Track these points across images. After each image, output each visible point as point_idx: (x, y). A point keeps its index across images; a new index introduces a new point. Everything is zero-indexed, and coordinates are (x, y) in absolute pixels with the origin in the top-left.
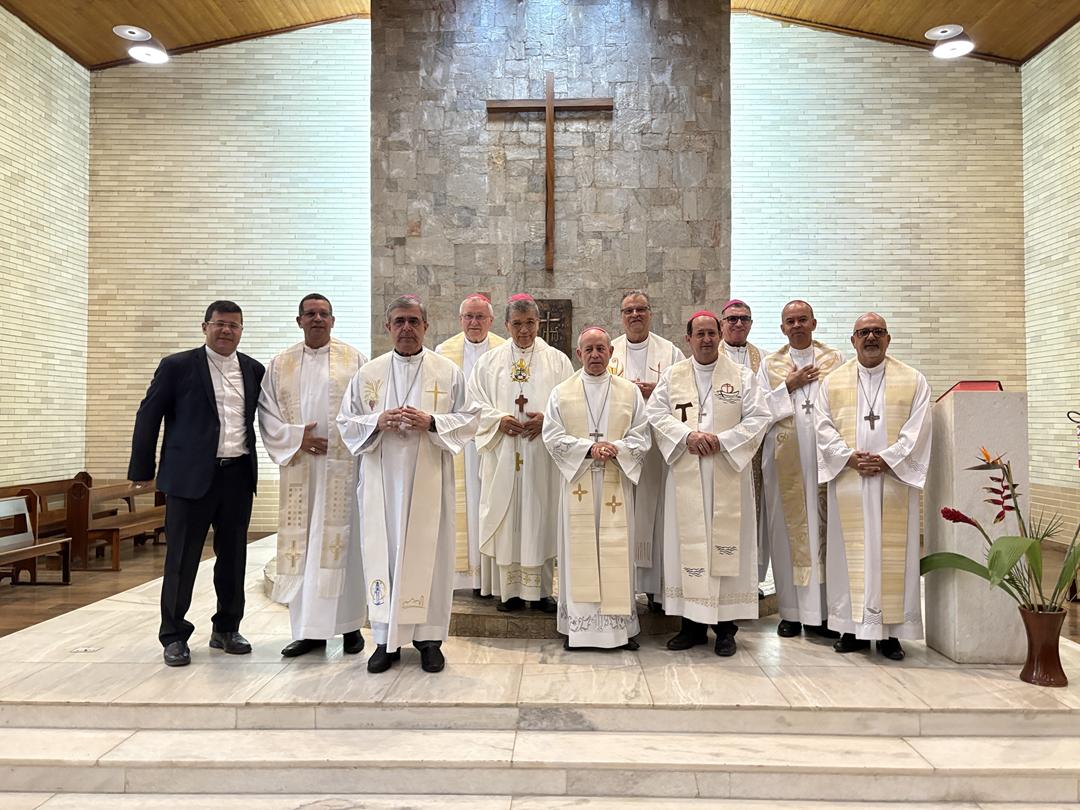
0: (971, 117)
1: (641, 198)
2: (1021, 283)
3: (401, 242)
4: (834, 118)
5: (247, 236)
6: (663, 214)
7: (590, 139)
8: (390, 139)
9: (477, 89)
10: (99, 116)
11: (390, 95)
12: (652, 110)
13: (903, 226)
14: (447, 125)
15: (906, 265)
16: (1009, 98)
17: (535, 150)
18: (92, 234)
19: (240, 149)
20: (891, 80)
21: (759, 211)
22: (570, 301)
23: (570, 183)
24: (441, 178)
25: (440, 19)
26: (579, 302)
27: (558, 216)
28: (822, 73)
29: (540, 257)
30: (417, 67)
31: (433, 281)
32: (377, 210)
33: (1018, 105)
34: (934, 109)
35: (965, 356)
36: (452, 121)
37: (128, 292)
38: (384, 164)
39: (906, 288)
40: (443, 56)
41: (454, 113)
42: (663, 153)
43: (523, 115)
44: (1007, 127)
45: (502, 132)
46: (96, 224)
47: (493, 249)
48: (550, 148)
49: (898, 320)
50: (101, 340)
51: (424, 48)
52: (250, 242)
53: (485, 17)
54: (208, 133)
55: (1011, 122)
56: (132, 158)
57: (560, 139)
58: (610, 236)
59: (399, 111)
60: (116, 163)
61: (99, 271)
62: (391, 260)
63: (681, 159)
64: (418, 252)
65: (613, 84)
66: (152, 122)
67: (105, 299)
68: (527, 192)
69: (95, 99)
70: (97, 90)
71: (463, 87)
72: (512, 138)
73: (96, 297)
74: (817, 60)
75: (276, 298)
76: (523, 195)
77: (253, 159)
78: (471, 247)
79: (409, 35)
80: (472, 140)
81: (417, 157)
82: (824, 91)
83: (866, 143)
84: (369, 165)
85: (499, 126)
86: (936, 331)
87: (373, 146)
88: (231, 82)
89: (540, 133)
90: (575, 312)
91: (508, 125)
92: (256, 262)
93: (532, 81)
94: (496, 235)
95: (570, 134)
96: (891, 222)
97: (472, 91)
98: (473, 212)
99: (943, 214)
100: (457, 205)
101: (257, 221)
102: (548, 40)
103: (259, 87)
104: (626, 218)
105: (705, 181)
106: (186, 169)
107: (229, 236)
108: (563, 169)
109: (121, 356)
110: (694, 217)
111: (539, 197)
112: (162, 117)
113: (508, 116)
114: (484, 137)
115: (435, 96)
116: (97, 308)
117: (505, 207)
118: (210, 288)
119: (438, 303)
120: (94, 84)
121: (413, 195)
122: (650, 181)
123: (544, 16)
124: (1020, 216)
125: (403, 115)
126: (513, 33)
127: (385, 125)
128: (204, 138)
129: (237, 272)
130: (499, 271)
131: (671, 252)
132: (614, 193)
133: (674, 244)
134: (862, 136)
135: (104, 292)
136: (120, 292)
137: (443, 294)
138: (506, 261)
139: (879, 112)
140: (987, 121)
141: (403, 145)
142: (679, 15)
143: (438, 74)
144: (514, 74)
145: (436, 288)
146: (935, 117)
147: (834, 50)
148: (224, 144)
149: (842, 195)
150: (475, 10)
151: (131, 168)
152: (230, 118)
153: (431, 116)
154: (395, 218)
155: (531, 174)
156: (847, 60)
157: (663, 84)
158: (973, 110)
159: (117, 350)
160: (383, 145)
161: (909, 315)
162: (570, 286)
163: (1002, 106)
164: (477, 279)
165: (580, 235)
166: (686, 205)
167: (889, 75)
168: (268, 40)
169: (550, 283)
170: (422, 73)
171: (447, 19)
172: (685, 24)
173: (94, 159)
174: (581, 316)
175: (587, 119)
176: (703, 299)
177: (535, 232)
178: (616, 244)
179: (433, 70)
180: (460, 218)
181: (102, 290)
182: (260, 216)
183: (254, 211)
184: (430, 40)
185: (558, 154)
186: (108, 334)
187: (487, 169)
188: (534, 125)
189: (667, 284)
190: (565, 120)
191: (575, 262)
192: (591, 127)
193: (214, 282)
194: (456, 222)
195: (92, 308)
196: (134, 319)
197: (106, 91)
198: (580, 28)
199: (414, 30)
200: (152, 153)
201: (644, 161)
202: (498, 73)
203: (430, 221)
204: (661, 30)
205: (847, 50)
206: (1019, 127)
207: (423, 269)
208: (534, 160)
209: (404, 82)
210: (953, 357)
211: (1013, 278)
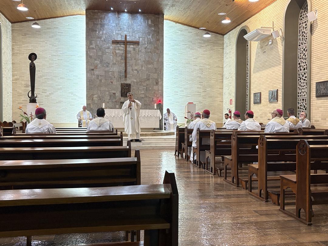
0: (214, 46)
1: (145, 63)
2: (223, 82)
3: (93, 70)
4: (186, 45)
5: (52, 65)
6: (150, 66)
7: (134, 49)
8: (90, 47)
9: (110, 37)
10: (14, 35)
11: (90, 37)
12: (147, 44)
13: (200, 69)
14: (103, 44)
15: (200, 77)
16: (221, 42)
17: (122, 51)
18: (13, 64)
19: (50, 44)
20: (198, 37)
21: (170, 65)
22: (130, 84)
23: (130, 58)
24: (102, 56)
25: (101, 21)
26: (132, 84)
27: (127, 66)
28: (183, 35)
29: (124, 74)
30: (96, 31)
31: (100, 79)
32: (87, 62)
33: (223, 44)
34: (206, 44)
35: (211, 97)
36: (104, 44)
37: (22, 78)
38: (89, 52)
39: (200, 82)
40: (102, 29)
41: (104, 42)
42: (150, 53)
43: (120, 43)
44: (221, 49)
45: (115, 47)
46: (14, 61)
47: (113, 72)
48: (126, 51)
49: (198, 89)
50: (16, 89)
51: (98, 27)
52: (53, 67)
53: (111, 21)
54: (42, 40)
55: (221, 47)
56: (23, 45)
57: (128, 49)
58: (139, 70)
59: (92, 41)
60: (19, 46)
61: (15, 73)
62: (90, 74)
63: (153, 54)
64: (97, 72)
65: (139, 37)
66: (28, 37)
67: (17, 79)
68: (121, 60)
69: (12, 30)
70: (13, 28)
71: (106, 36)
72: (117, 48)
73: (14, 79)
74: (182, 32)
75: (59, 80)
76: (120, 61)
77: (53, 47)
78: (108, 71)
79: (94, 24)
80: (108, 48)
81: (96, 51)
82: (184, 39)
83: (192, 51)
84: (85, 52)
85: (115, 45)
86: (206, 91)
87: (86, 48)
88: (48, 28)
89: (123, 47)
90: (131, 86)
91: (117, 45)
92: (54, 72)
93: (122, 36)
94: (114, 69)
95: (130, 48)
96: (197, 68)
97: (108, 37)
98: (109, 64)
99: (208, 67)
100: (105, 62)
101: (54, 62)
102: (125, 27)
103: (55, 30)
104: (142, 67)
105: (158, 60)
106: (36, 49)
107: (48, 65)
108: (129, 55)
109: (21, 93)
110: (156, 67)
111: (123, 61)
112: (30, 36)
113: (117, 43)
114: (111, 47)
115: (100, 38)
116: (14, 81)
117: (116, 63)
118: (43, 77)
119: (101, 84)
120: (12, 27)
121: (95, 60)
122: (147, 59)
123: (124, 21)
124: (223, 68)
125: (93, 42)
126: (117, 25)
127: (89, 44)
128: (41, 41)
129: (50, 74)
130: (115, 77)
131: (151, 74)
132: (139, 61)
133: (152, 73)
134: (191, 49)
135: (16, 78)
136: (21, 78)
137: (102, 81)
138: (116, 75)
139: (195, 44)
140: (217, 47)
141: (93, 48)
142: (153, 23)
143: (101, 33)
144: (118, 34)
145: (101, 80)
146: (206, 46)
147: (186, 30)
148: (46, 43)
149: (187, 62)
150: (109, 19)
151: (22, 48)
152: (47, 37)
153: (99, 42)
154: (91, 64)
155: (122, 56)
156: (189, 32)
157: (150, 38)
158: (214, 45)
159: (20, 92)
160: (89, 48)
161: (200, 88)
162: (130, 81)
163: (220, 44)
164: (110, 78)
165: (132, 70)
166: (155, 65)
167: (197, 36)
168: (57, 19)
169: (126, 80)
170: (97, 32)
171: (103, 21)
172: (154, 26)
173: (13, 45)
174: (133, 87)
175: (134, 45)
176: (158, 84)
177: (122, 69)
178: (140, 72)
179: (100, 32)
180: (106, 65)
181: (16, 77)
182: (56, 61)
183: (54, 59)
184: (99, 25)
185: (128, 52)
186: (17, 88)
187: (112, 55)
188: (122, 46)
189: (151, 81)
190: (129, 45)
191: (131, 76)
192: (135, 46)
193: (44, 76)
194: (105, 66)
195: (13, 81)
196: (24, 84)
197: (16, 28)
198: (132, 25)
199: (96, 23)
200: (28, 44)
201: (146, 55)
202: (114, 33)
203: (99, 66)
204: (150, 26)
205: (189, 30)
206: (223, 49)
207: (98, 76)
208: (122, 53)
209: (93, 34)
210: (209, 97)
211: (221, 81)
